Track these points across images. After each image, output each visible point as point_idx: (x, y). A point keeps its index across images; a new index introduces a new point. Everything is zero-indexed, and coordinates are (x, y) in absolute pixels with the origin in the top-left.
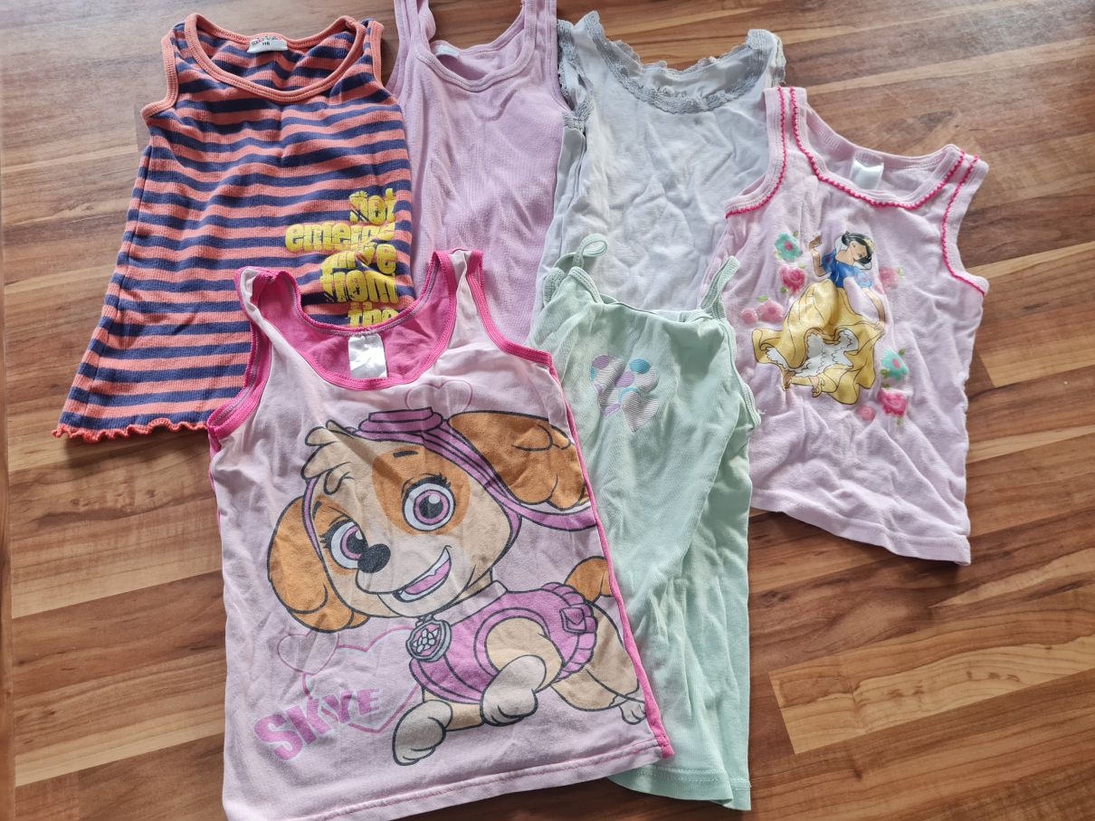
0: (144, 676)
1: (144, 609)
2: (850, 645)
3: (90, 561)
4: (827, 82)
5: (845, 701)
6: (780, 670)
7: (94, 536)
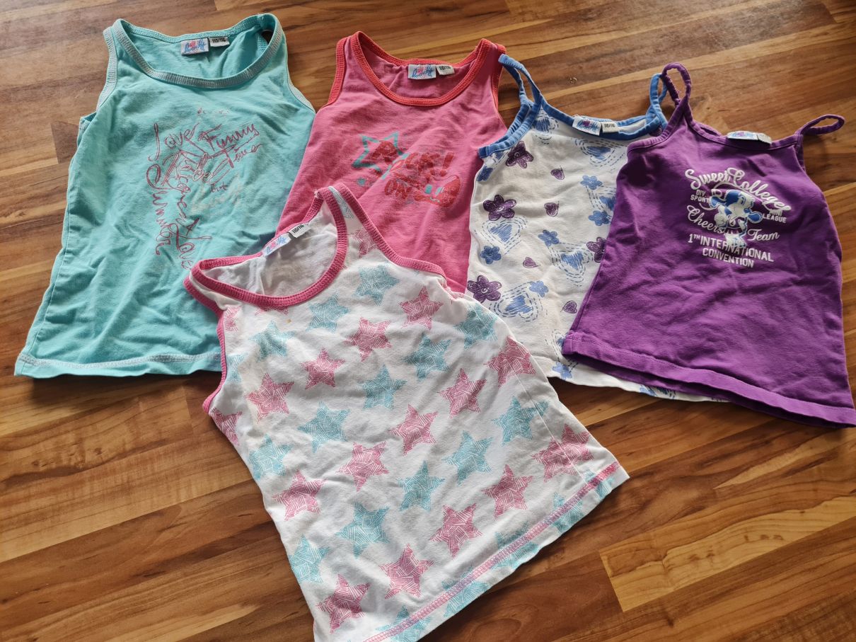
0: (107, 602)
1: (102, 547)
2: (657, 523)
3: (54, 511)
4: (608, 77)
5: (656, 567)
6: (607, 548)
7: (54, 491)
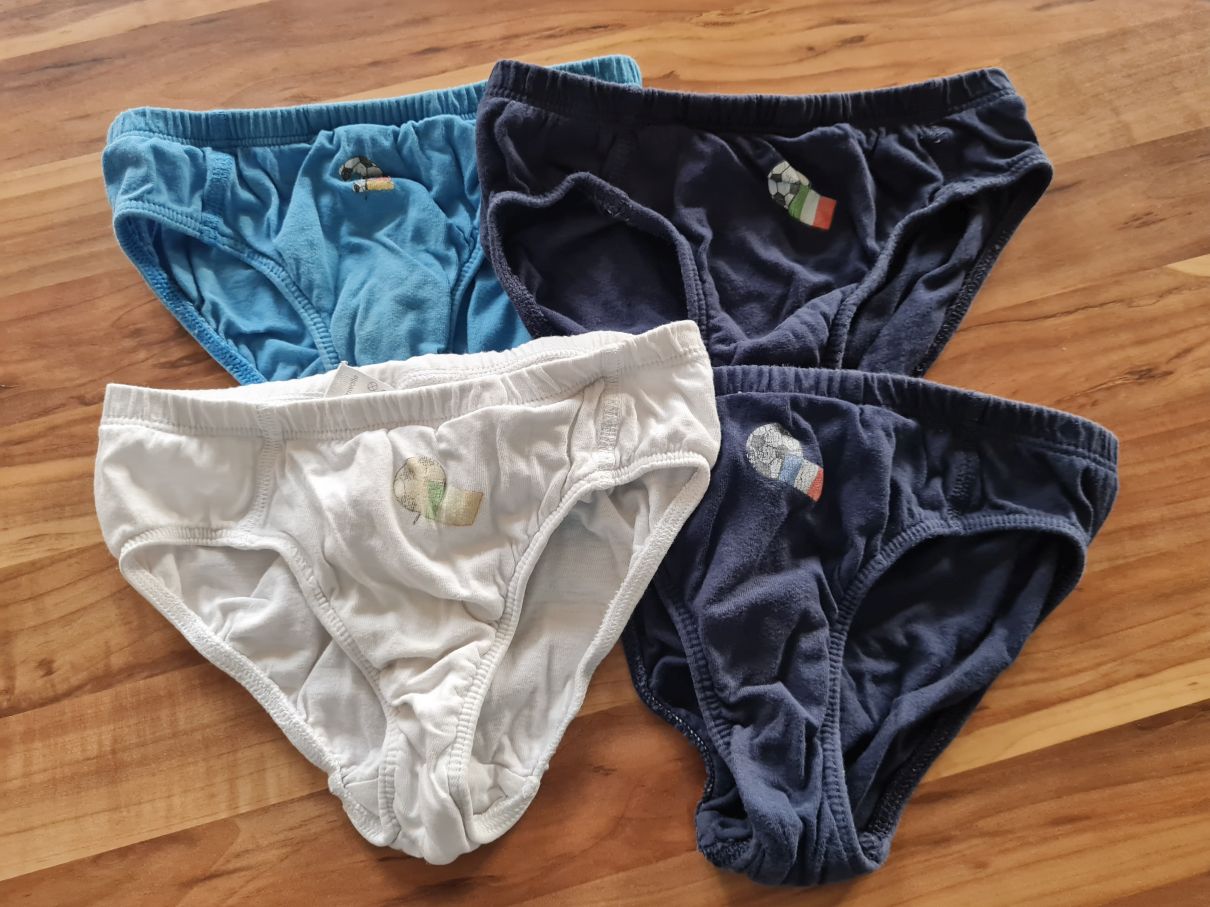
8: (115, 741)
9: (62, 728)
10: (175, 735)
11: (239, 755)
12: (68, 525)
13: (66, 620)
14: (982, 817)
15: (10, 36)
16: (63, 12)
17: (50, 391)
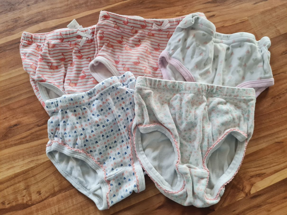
8: (59, 209)
9: (45, 207)
10: (73, 205)
11: (90, 208)
12: (39, 157)
13: (42, 180)
14: (268, 199)
15: (6, 36)
16: (19, 29)
17: (30, 124)
